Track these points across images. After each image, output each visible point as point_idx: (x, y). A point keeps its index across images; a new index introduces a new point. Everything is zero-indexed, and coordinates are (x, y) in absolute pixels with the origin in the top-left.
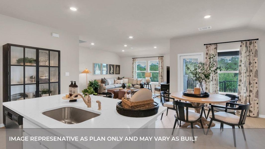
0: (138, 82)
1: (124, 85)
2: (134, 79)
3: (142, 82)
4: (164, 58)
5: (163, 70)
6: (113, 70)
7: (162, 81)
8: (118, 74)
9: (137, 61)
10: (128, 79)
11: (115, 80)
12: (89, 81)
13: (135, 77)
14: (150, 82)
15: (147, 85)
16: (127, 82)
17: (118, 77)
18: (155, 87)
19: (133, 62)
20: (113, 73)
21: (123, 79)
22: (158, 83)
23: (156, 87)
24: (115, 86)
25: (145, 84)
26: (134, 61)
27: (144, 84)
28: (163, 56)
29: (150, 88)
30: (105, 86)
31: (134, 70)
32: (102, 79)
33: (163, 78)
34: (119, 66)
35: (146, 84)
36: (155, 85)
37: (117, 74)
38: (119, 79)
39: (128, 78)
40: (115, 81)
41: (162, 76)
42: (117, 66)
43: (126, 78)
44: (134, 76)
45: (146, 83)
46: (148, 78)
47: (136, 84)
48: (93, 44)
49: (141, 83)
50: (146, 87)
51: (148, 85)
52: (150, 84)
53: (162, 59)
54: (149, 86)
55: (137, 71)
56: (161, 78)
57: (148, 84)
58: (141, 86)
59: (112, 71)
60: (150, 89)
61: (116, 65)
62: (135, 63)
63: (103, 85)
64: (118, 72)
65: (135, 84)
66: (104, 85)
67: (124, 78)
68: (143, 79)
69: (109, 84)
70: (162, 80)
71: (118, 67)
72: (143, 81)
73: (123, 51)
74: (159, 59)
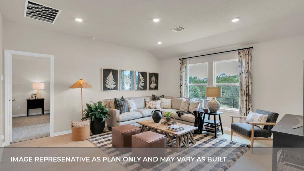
0: (190, 107)
1: (158, 114)
2: (182, 100)
3: (199, 107)
4: (253, 52)
5: (252, 81)
6: (145, 83)
7: (250, 107)
8: (154, 89)
9: (189, 64)
10: (170, 100)
11: (146, 101)
12: (87, 104)
13: (186, 95)
14: (218, 108)
15: (211, 116)
16: (170, 104)
17: (153, 95)
18: (233, 122)
19: (181, 67)
20: (144, 88)
21: (161, 98)
22: (238, 110)
23: (235, 123)
24: (141, 114)
25: (206, 112)
26: (182, 63)
27: (203, 112)
28: (252, 48)
29: (218, 122)
30: (121, 113)
31: (184, 82)
32: (115, 99)
33: (251, 100)
34: (157, 75)
35: (209, 114)
36: (233, 118)
37: (152, 89)
38: (154, 98)
39: (172, 98)
40: (147, 103)
41: (248, 95)
42: (151, 75)
43: (167, 97)
44: (183, 94)
45: (209, 112)
46: (213, 99)
47: (186, 111)
48: (79, 20)
49: (197, 110)
50: (209, 119)
51: (213, 116)
52: (218, 112)
53: (248, 54)
54: (217, 117)
55: (189, 85)
56: (246, 101)
57: (213, 112)
58: (196, 116)
59: (142, 84)
60: (219, 124)
61: (150, 73)
62: (186, 67)
63: (115, 112)
64: (153, 85)
65: (183, 110)
66: (118, 111)
67: (163, 96)
68: (202, 101)
69: (131, 110)
70: (250, 105)
71: (154, 77)
72: (201, 105)
73: (160, 43)
74: (240, 55)
